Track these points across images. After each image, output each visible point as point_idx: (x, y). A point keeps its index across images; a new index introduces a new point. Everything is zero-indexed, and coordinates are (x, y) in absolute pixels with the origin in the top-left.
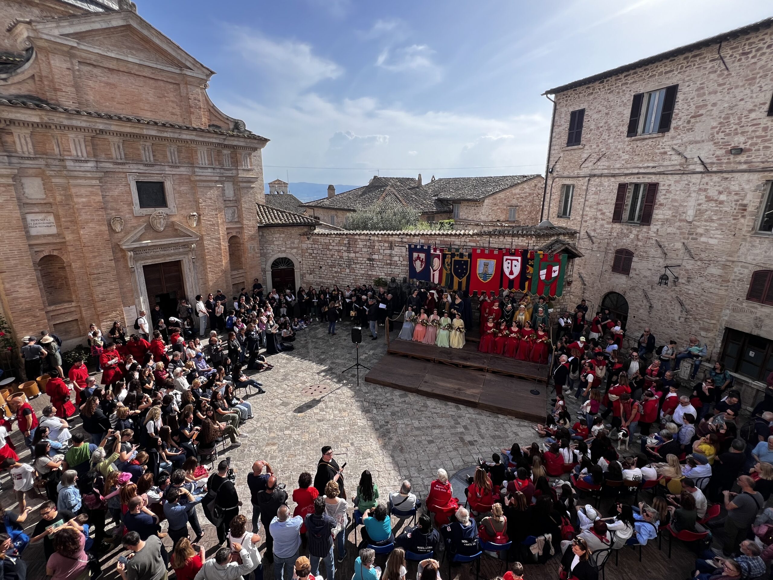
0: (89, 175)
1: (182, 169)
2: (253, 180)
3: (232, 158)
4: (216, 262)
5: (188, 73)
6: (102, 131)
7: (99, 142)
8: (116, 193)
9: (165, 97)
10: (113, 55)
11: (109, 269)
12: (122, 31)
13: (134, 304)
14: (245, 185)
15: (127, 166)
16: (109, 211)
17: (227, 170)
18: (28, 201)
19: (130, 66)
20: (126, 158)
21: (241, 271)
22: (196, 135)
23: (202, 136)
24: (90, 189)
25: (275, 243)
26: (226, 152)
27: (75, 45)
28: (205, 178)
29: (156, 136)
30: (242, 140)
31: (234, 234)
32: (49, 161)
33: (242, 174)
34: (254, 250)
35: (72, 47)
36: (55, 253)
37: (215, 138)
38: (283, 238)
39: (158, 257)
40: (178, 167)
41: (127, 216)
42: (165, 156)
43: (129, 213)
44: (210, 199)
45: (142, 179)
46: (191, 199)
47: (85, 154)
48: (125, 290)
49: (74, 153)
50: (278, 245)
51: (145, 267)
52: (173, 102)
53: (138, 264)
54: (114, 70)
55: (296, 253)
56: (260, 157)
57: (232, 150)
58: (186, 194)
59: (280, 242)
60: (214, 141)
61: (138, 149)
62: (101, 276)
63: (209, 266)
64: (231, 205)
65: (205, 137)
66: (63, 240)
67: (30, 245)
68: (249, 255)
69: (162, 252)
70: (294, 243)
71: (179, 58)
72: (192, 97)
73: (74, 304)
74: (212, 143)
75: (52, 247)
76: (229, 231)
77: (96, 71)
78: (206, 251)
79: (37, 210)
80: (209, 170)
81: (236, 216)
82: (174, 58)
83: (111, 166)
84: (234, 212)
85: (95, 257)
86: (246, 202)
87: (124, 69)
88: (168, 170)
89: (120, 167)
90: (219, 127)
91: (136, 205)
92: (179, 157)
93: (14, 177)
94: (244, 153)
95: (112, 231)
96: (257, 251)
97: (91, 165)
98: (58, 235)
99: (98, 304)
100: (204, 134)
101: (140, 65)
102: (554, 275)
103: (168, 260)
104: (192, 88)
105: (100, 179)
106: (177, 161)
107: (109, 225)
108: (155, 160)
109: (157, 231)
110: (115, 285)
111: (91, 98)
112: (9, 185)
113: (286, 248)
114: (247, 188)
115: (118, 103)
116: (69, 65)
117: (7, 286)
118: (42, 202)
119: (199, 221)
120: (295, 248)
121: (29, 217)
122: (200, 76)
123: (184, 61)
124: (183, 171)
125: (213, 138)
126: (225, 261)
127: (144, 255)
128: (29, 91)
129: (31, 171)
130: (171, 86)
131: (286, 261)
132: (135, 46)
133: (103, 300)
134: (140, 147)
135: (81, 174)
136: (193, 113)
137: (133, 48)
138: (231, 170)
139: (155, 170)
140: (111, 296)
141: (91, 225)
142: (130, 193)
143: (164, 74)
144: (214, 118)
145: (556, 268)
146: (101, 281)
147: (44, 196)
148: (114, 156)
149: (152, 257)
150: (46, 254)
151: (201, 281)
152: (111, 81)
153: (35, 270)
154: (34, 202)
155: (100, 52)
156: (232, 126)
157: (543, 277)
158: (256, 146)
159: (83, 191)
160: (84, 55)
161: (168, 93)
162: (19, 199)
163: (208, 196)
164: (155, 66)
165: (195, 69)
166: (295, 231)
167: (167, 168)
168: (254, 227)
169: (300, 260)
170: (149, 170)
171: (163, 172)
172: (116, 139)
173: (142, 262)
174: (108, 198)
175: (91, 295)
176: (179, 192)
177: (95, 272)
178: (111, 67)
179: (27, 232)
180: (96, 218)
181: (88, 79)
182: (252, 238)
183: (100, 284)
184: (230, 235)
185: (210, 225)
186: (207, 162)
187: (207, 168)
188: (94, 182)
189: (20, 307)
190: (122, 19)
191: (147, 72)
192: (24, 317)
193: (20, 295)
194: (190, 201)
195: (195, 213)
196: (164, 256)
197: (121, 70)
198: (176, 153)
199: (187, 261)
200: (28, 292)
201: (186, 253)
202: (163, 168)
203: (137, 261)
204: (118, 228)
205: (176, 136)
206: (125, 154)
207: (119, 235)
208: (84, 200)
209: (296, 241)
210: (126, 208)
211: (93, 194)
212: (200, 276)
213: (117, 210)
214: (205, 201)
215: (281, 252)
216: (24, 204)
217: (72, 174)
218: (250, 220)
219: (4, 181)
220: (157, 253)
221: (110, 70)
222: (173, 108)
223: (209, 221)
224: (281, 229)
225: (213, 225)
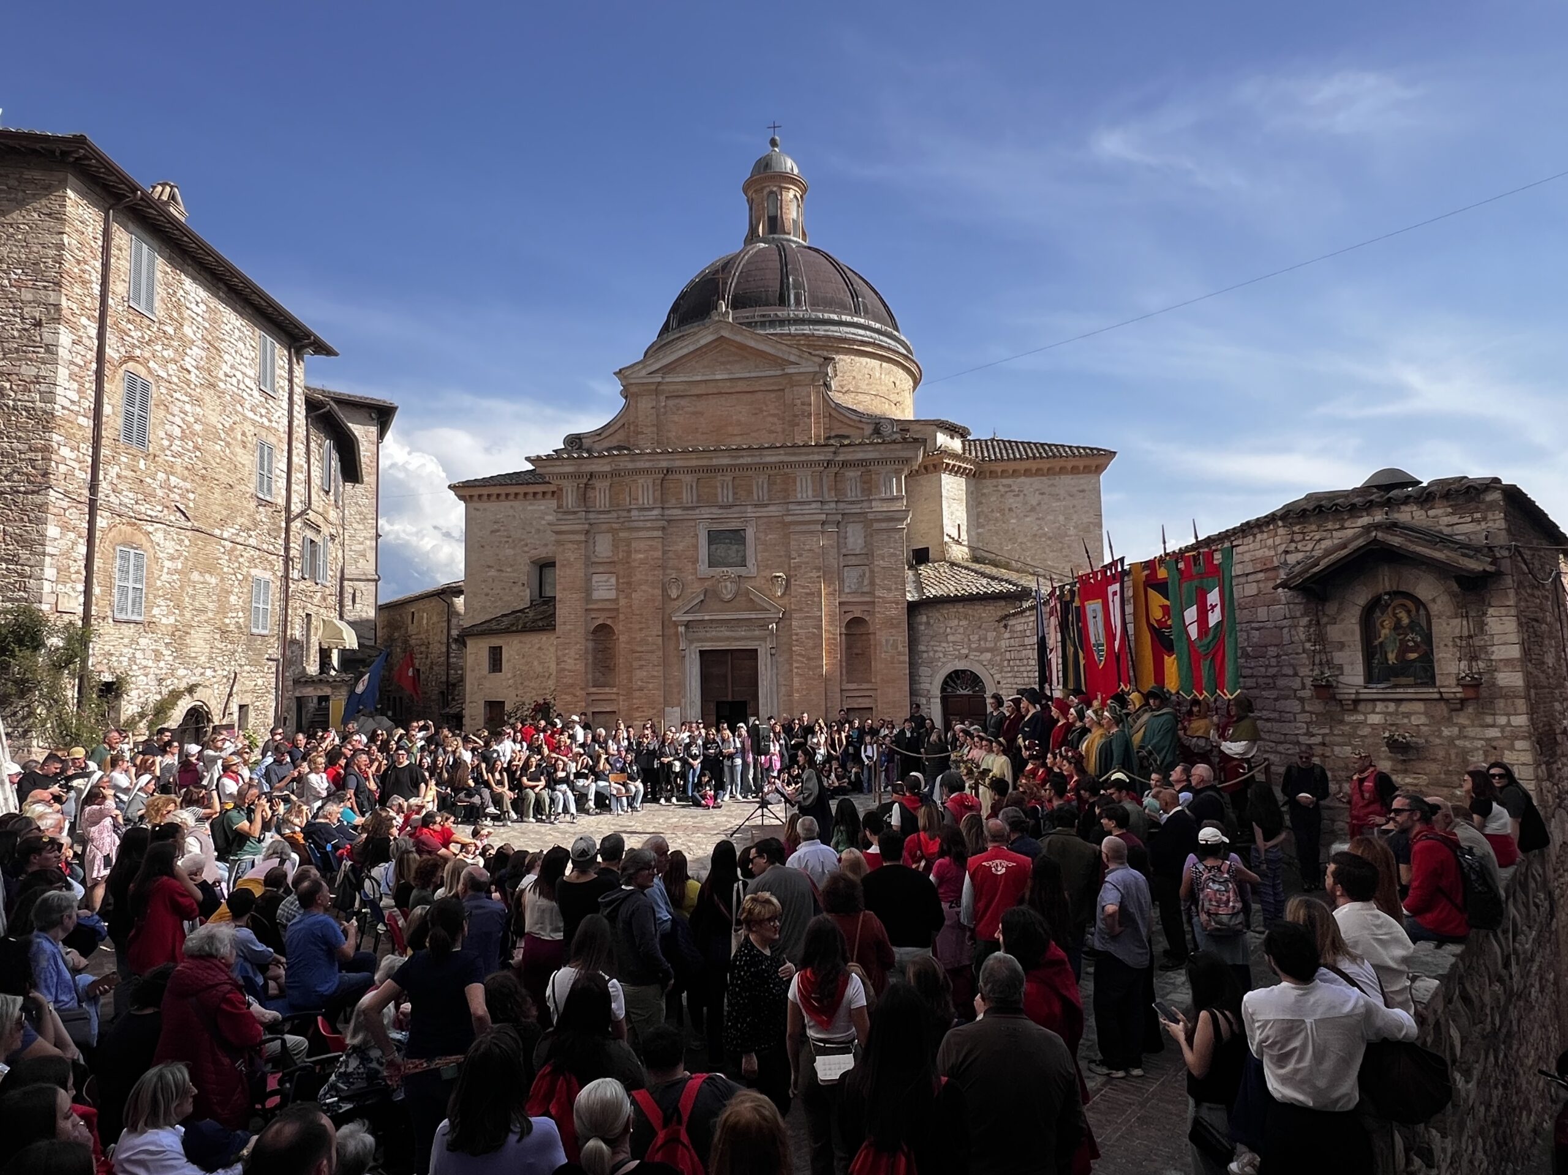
0: (652, 525)
1: (771, 508)
2: (897, 515)
3: (863, 482)
4: (809, 659)
5: (791, 370)
6: (671, 470)
7: (672, 485)
8: (681, 548)
9: (762, 411)
10: (699, 378)
11: (655, 647)
12: (716, 347)
13: (679, 705)
14: (884, 525)
15: (697, 511)
16: (669, 571)
17: (853, 503)
18: (597, 560)
19: (720, 384)
20: (698, 501)
21: (865, 686)
22: (786, 454)
23: (794, 454)
24: (650, 543)
25: (950, 638)
26: (851, 474)
27: (660, 380)
28: (801, 518)
30: (870, 448)
31: (858, 614)
32: (620, 512)
33: (878, 506)
34: (895, 646)
35: (659, 384)
36: (609, 622)
37: (818, 453)
38: (966, 629)
39: (719, 639)
40: (766, 505)
41: (690, 577)
42: (750, 492)
43: (692, 574)
44: (811, 551)
45: (716, 527)
46: (782, 553)
47: (651, 502)
48: (672, 682)
49: (641, 502)
50: (954, 643)
51: (702, 653)
52: (773, 415)
53: (693, 647)
54: (702, 395)
55: (990, 660)
57: (863, 469)
58: (775, 545)
59: (958, 638)
60: (816, 457)
61: (716, 487)
62: (644, 656)
63: (795, 665)
64: (857, 562)
65: (801, 454)
66: (616, 607)
67: (587, 610)
68: (883, 656)
69: (728, 634)
70: (986, 640)
71: (780, 355)
72: (798, 402)
73: (615, 690)
74: (818, 463)
75: (607, 614)
76: (847, 608)
77: (683, 402)
78: (794, 637)
79: (601, 569)
80: (814, 506)
81: (866, 582)
82: (777, 357)
83: (679, 512)
84: (863, 576)
85: (641, 629)
86: (883, 559)
87: (715, 391)
88: (751, 512)
89: (690, 512)
90: (847, 437)
91: (703, 562)
92: (769, 491)
93: (587, 532)
94: (884, 470)
95: (666, 596)
96: (900, 648)
97: (655, 512)
98: (616, 600)
99: (638, 694)
100: (797, 450)
101: (731, 380)
103: (735, 646)
104: (800, 389)
105: (663, 528)
106: (766, 498)
107: (664, 590)
108: (735, 499)
109: (722, 600)
110: (658, 672)
111: (672, 435)
112: (581, 542)
113: (970, 649)
114: (888, 530)
115: (703, 433)
116: (654, 404)
117: (560, 654)
118: (608, 560)
119: (788, 587)
120: (987, 650)
121: (595, 578)
122: (811, 369)
123: (786, 357)
124: (773, 510)
125: (813, 453)
126: (829, 660)
127: (702, 634)
128: (620, 441)
129: (604, 527)
130: (773, 395)
131: (973, 679)
132: (731, 359)
133: (641, 689)
134: (719, 485)
135: (641, 524)
136: (798, 424)
138: (859, 501)
139: (734, 513)
140: (651, 686)
141: (643, 587)
142: (696, 547)
143: (763, 382)
144: (837, 425)
146: (643, 663)
147: (610, 554)
148: (684, 500)
149: (712, 640)
150: (600, 622)
151: (783, 689)
152: (699, 409)
153: (587, 640)
154: (601, 561)
156: (868, 430)
157: (1193, 632)
158: (902, 454)
159: (642, 545)
160: (672, 388)
161: (767, 406)
162: (587, 558)
163: (808, 547)
164: (748, 375)
165: (803, 362)
166: (989, 613)
167: (749, 509)
168: (897, 603)
169: (997, 677)
170: (726, 514)
171: (744, 515)
172: (688, 478)
173: (699, 644)
174: (671, 554)
175: (630, 680)
176: (765, 543)
177: (639, 649)
178: (699, 392)
179: (589, 595)
180: (651, 578)
181: (674, 413)
182: (890, 623)
183: (641, 667)
184: (850, 617)
185: (807, 594)
186: (810, 493)
187: (809, 503)
188: (656, 534)
189: (565, 680)
190: (712, 333)
191: (741, 386)
192: (565, 694)
193: (568, 667)
194: (780, 556)
195: (781, 574)
196: (728, 639)
197: (710, 392)
198: (765, 486)
199: (764, 651)
201: (764, 639)
202: (743, 508)
203: (691, 642)
204: (674, 593)
205: (757, 460)
206: (699, 496)
207: (676, 602)
208: (641, 556)
209: (991, 635)
210: (690, 566)
211: (653, 548)
212: (782, 681)
213: (679, 570)
214: (800, 555)
215: (960, 657)
216: (590, 563)
217: (636, 524)
218: (889, 590)
219: (577, 537)
220: (720, 634)
221: (698, 396)
222: (773, 424)
223: (804, 587)
224: (960, 608)
225: (813, 594)
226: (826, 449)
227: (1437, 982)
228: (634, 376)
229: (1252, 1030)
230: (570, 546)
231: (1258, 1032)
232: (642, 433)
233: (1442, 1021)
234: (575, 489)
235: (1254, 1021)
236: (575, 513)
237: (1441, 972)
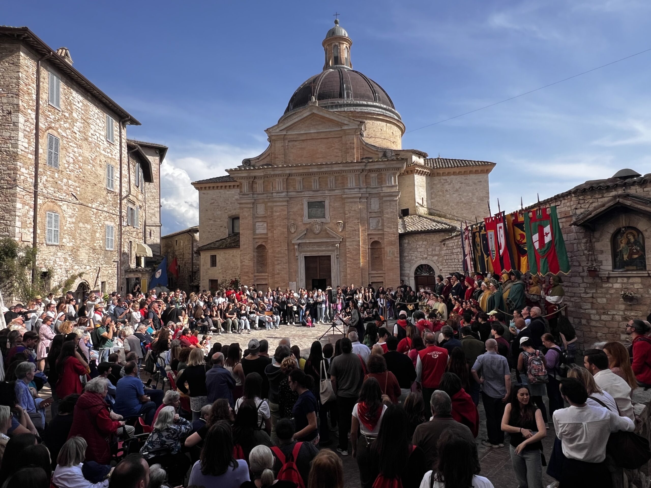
0: (282, 200)
1: (336, 191)
2: (394, 194)
3: (379, 179)
4: (355, 260)
5: (345, 128)
6: (289, 175)
7: (291, 181)
8: (296, 210)
9: (332, 147)
10: (303, 132)
11: (284, 255)
12: (310, 118)
13: (295, 281)
14: (388, 198)
15: (303, 193)
16: (290, 221)
17: (374, 188)
18: (258, 216)
19: (313, 135)
20: (303, 189)
21: (380, 272)
22: (343, 166)
24: (282, 208)
25: (419, 250)
26: (373, 175)
27: (285, 133)
28: (350, 196)
29: (317, 172)
30: (382, 163)
31: (376, 239)
32: (268, 194)
33: (385, 190)
34: (393, 254)
35: (285, 135)
36: (264, 244)
37: (358, 166)
38: (426, 246)
39: (313, 251)
40: (334, 190)
41: (300, 223)
42: (327, 184)
43: (301, 222)
44: (355, 210)
45: (312, 200)
47: (282, 189)
48: (292, 270)
49: (277, 189)
50: (421, 252)
51: (305, 257)
52: (337, 149)
53: (301, 255)
54: (305, 140)
55: (437, 260)
57: (378, 173)
58: (338, 208)
59: (423, 250)
60: (357, 168)
61: (311, 182)
62: (280, 259)
63: (348, 262)
64: (376, 216)
65: (350, 166)
66: (267, 237)
67: (254, 238)
68: (388, 258)
69: (317, 249)
70: (435, 250)
71: (340, 121)
72: (349, 142)
73: (267, 274)
74: (358, 170)
75: (263, 240)
76: (372, 237)
77: (296, 143)
78: (348, 250)
79: (260, 220)
80: (356, 190)
81: (380, 224)
82: (338, 122)
83: (294, 193)
84: (378, 222)
85: (278, 247)
86: (388, 213)
87: (310, 138)
89: (299, 194)
90: (371, 158)
91: (306, 216)
92: (336, 183)
93: (253, 203)
94: (387, 173)
95: (289, 232)
96: (396, 255)
97: (284, 194)
98: (267, 234)
99: (276, 276)
100: (348, 165)
101: (317, 133)
102: (547, 240)
103: (321, 254)
104: (349, 136)
105: (288, 201)
106: (334, 187)
107: (288, 229)
108: (320, 187)
109: (314, 234)
110: (286, 266)
111: (291, 158)
112: (251, 208)
113: (428, 255)
114: (390, 201)
115: (305, 158)
116: (283, 144)
117: (242, 258)
118: (264, 216)
119: (344, 227)
120: (436, 255)
121: (257, 224)
122: (354, 127)
123: (343, 122)
124: (337, 192)
125: (355, 166)
126: (363, 260)
127: (306, 249)
128: (267, 162)
129: (261, 201)
130: (337, 139)
131: (429, 268)
132: (318, 123)
133: (278, 274)
134: (312, 181)
135: (278, 199)
136: (348, 153)
138: (377, 188)
139: (319, 194)
140: (283, 272)
141: (279, 228)
142: (302, 209)
143: (332, 133)
144: (367, 153)
145: (547, 229)
146: (279, 262)
147: (264, 213)
148: (297, 188)
149: (310, 251)
150: (259, 244)
151: (342, 274)
152: (303, 146)
153: (254, 252)
154: (260, 216)
156: (381, 155)
158: (398, 166)
159: (278, 209)
160: (290, 137)
161: (334, 144)
162: (254, 215)
163: (353, 209)
164: (325, 130)
165: (350, 124)
166: (437, 238)
167: (327, 192)
168: (394, 234)
169: (441, 267)
170: (316, 194)
171: (324, 195)
172: (299, 178)
173: (304, 254)
174: (291, 213)
175: (273, 270)
176: (333, 207)
177: (277, 256)
179: (254, 231)
180: (282, 224)
181: (292, 148)
182: (391, 243)
183: (278, 264)
184: (373, 240)
185: (353, 230)
186: (354, 184)
187: (354, 189)
188: (284, 203)
189: (244, 270)
190: (309, 111)
191: (323, 136)
192: (245, 276)
193: (246, 264)
194: (341, 213)
195: (341, 221)
196: (317, 251)
197: (308, 138)
198: (334, 181)
199: (333, 256)
200: (249, 263)
201: (333, 251)
202: (324, 192)
203: (301, 252)
204: (293, 230)
205: (329, 169)
206: (303, 186)
207: (294, 235)
208: (278, 214)
209: (438, 248)
210: (299, 219)
211: (283, 210)
212: (342, 270)
213: (295, 220)
214: (350, 213)
215: (423, 259)
216: (255, 217)
217: (275, 199)
218: (391, 228)
219: (249, 206)
220: (314, 249)
221: (303, 140)
222: (337, 153)
223: (351, 227)
224: (423, 236)
225: (355, 230)
226: (362, 164)
227: (644, 406)
228: (274, 131)
229: (557, 427)
230: (246, 209)
231: (560, 429)
232: (277, 158)
233: (647, 423)
234: (248, 183)
235: (558, 424)
236: (248, 194)
237: (646, 401)
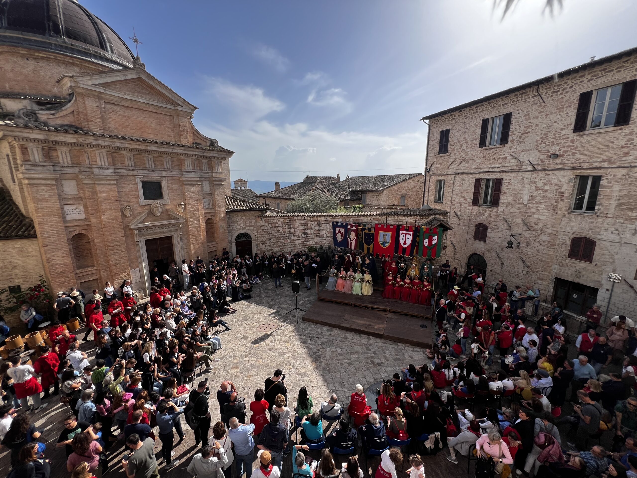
0: (109, 178)
1: (174, 173)
2: (223, 180)
3: (209, 165)
4: (197, 237)
5: (179, 108)
6: (119, 148)
7: (117, 156)
8: (128, 190)
9: (163, 124)
10: (128, 98)
11: (121, 242)
12: (135, 82)
13: (138, 267)
14: (217, 183)
15: (136, 172)
16: (123, 203)
17: (205, 173)
18: (66, 196)
19: (140, 104)
20: (135, 166)
21: (214, 243)
22: (184, 150)
23: (188, 150)
24: (109, 188)
25: (239, 223)
26: (204, 161)
27: (103, 91)
28: (189, 179)
29: (156, 151)
30: (216, 152)
31: (210, 217)
32: (82, 168)
33: (216, 176)
34: (223, 227)
35: (101, 93)
36: (83, 232)
37: (198, 152)
38: (244, 219)
39: (156, 234)
40: (172, 171)
41: (135, 205)
42: (162, 164)
43: (136, 203)
44: (193, 193)
45: (146, 180)
46: (180, 193)
47: (107, 164)
48: (132, 257)
49: (99, 163)
50: (240, 224)
51: (146, 241)
52: (168, 128)
53: (142, 239)
54: (128, 107)
55: (253, 229)
56: (228, 163)
57: (209, 160)
58: (177, 190)
59: (242, 222)
60: (196, 153)
61: (144, 160)
62: (115, 248)
63: (191, 240)
64: (208, 197)
65: (190, 151)
66: (89, 223)
67: (66, 227)
68: (220, 231)
70: (251, 223)
71: (173, 99)
72: (181, 124)
73: (95, 268)
74: (196, 155)
75: (81, 228)
76: (206, 215)
77: (116, 108)
78: (190, 229)
79: (71, 202)
80: (193, 173)
81: (211, 204)
82: (170, 98)
83: (125, 171)
84: (210, 202)
85: (111, 234)
86: (218, 195)
87: (136, 107)
88: (164, 174)
89: (131, 172)
90: (200, 144)
91: (141, 198)
92: (172, 164)
93: (57, 180)
94: (216, 161)
95: (124, 216)
96: (225, 228)
97: (111, 171)
98: (86, 219)
99: (112, 268)
101: (146, 103)
102: (434, 242)
103: (163, 235)
104: (182, 118)
105: (117, 180)
106: (171, 168)
107: (122, 212)
108: (155, 167)
109: (155, 216)
110: (125, 254)
111: (112, 126)
112: (53, 186)
113: (246, 226)
114: (219, 185)
115: (131, 129)
116: (98, 104)
117: (48, 256)
118: (76, 197)
119: (185, 208)
120: (252, 226)
121: (66, 207)
122: (188, 111)
123: (176, 101)
125: (195, 151)
126: (203, 236)
127: (145, 233)
128: (70, 122)
129: (68, 176)
130: (168, 117)
131: (247, 235)
132: (144, 91)
133: (116, 265)
134: (145, 159)
135: (104, 177)
136: (182, 135)
137: (142, 93)
138: (208, 173)
139: (155, 174)
140: (121, 262)
141: (109, 212)
142: (137, 190)
143: (162, 109)
144: (197, 138)
145: (435, 238)
146: (115, 251)
147: (77, 193)
148: (127, 165)
149: (152, 234)
150: (76, 233)
151: (186, 250)
152: (127, 114)
153: (69, 244)
154: (70, 197)
155: (120, 95)
156: (209, 143)
157: (426, 244)
158: (226, 156)
159: (104, 189)
160: (108, 97)
161: (165, 122)
162: (59, 195)
163: (192, 191)
164: (157, 104)
165: (184, 106)
166: (253, 214)
167: (163, 173)
168: (223, 212)
169: (256, 234)
170: (151, 174)
171: (161, 175)
172: (128, 153)
173: (145, 237)
174: (122, 193)
175: (108, 261)
176: (172, 189)
177: (111, 245)
178: (127, 105)
179: (64, 218)
180: (113, 207)
181: (111, 113)
182: (222, 219)
183: (114, 254)
184: (207, 218)
185: (193, 211)
186: (191, 168)
187: (191, 172)
188: (112, 183)
189: (57, 270)
190: (135, 74)
191: (151, 109)
192: (59, 278)
193: (57, 262)
194: (179, 195)
195: (182, 203)
196: (160, 233)
197: (133, 107)
198: (170, 162)
199: (176, 236)
200: (63, 260)
201: (176, 231)
202: (160, 172)
203: (141, 237)
204: (128, 214)
205: (170, 150)
206: (135, 163)
207: (129, 219)
208: (105, 195)
209: (253, 221)
210: (134, 200)
211: (111, 190)
212: (185, 247)
213: (128, 202)
214: (190, 195)
215: (243, 229)
216: (62, 198)
217: (97, 177)
218: (221, 207)
219: (49, 182)
220: (156, 231)
221: (126, 107)
222: (169, 132)
223: (192, 208)
224: (242, 213)
225: (195, 211)
226: (201, 151)
228: (83, 82)
230: (44, 188)
232: (91, 121)
234: (40, 149)
236: (43, 166)
